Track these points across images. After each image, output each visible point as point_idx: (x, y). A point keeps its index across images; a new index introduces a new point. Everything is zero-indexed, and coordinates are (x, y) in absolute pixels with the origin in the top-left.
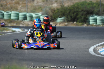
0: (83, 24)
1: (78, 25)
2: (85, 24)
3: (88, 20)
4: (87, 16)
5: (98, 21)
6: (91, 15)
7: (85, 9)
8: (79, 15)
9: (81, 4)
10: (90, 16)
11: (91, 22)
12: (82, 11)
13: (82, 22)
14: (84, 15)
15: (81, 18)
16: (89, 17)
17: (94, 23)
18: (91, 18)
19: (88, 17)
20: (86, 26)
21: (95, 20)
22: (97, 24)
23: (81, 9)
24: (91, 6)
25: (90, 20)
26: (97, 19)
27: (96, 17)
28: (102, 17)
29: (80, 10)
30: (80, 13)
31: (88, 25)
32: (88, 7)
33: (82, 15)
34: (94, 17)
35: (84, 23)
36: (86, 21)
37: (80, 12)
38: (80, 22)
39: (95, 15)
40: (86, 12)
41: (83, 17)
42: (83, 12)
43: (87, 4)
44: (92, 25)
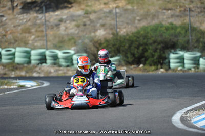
0: (157, 69)
1: (148, 71)
2: (162, 68)
3: (167, 61)
4: (164, 53)
5: (186, 61)
6: (173, 51)
7: (159, 39)
8: (149, 51)
9: (151, 30)
10: (171, 52)
11: (172, 65)
12: (155, 42)
13: (154, 65)
14: (158, 51)
15: (153, 56)
16: (169, 55)
17: (178, 67)
18: (172, 56)
19: (166, 55)
20: (162, 72)
22: (184, 67)
23: (153, 39)
24: (173, 31)
25: (171, 61)
26: (185, 57)
27: (181, 53)
29: (150, 41)
30: (150, 47)
31: (166, 70)
32: (167, 35)
33: (155, 50)
34: (176, 54)
35: (159, 66)
36: (162, 61)
37: (151, 44)
38: (151, 65)
39: (179, 49)
40: (162, 45)
41: (157, 55)
42: (156, 44)
43: (163, 29)
44: (175, 70)
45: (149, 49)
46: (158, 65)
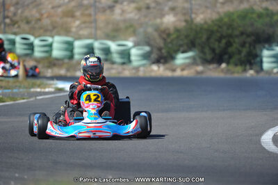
0: (245, 70)
1: (233, 73)
2: (251, 69)
3: (258, 59)
4: (254, 48)
6: (267, 46)
7: (250, 30)
8: (235, 46)
9: (239, 17)
10: (264, 47)
11: (266, 66)
12: (242, 34)
13: (241, 65)
14: (247, 45)
15: (240, 52)
16: (261, 51)
17: (274, 68)
18: (266, 53)
19: (258, 52)
20: (252, 75)
23: (241, 29)
24: (267, 20)
25: (265, 60)
29: (237, 33)
30: (237, 40)
31: (257, 72)
32: (259, 25)
33: (243, 45)
34: (272, 50)
35: (248, 67)
36: (252, 60)
37: (237, 36)
38: (236, 65)
39: (276, 44)
40: (253, 38)
41: (245, 51)
42: (244, 36)
43: (254, 16)
44: (269, 72)
45: (234, 42)
46: (245, 66)
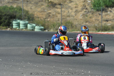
0: (7, 28)
1: (2, 29)
2: (9, 28)
3: (11, 24)
4: (10, 20)
5: (21, 25)
6: (14, 19)
7: (8, 13)
8: (3, 19)
10: (13, 20)
11: (14, 26)
12: (5, 15)
13: (5, 26)
14: (7, 19)
15: (5, 22)
16: (12, 21)
17: (17, 27)
18: (14, 22)
20: (9, 30)
21: (18, 24)
22: (19, 28)
23: (5, 13)
25: (14, 24)
26: (20, 23)
27: (19, 21)
28: (25, 22)
29: (3, 14)
30: (3, 17)
31: (11, 29)
32: (11, 12)
33: (6, 19)
34: (17, 21)
35: (8, 27)
36: (9, 25)
37: (4, 16)
38: (3, 26)
39: (18, 19)
40: (9, 17)
41: (7, 21)
42: (6, 16)
44: (15, 29)
45: (2, 18)
